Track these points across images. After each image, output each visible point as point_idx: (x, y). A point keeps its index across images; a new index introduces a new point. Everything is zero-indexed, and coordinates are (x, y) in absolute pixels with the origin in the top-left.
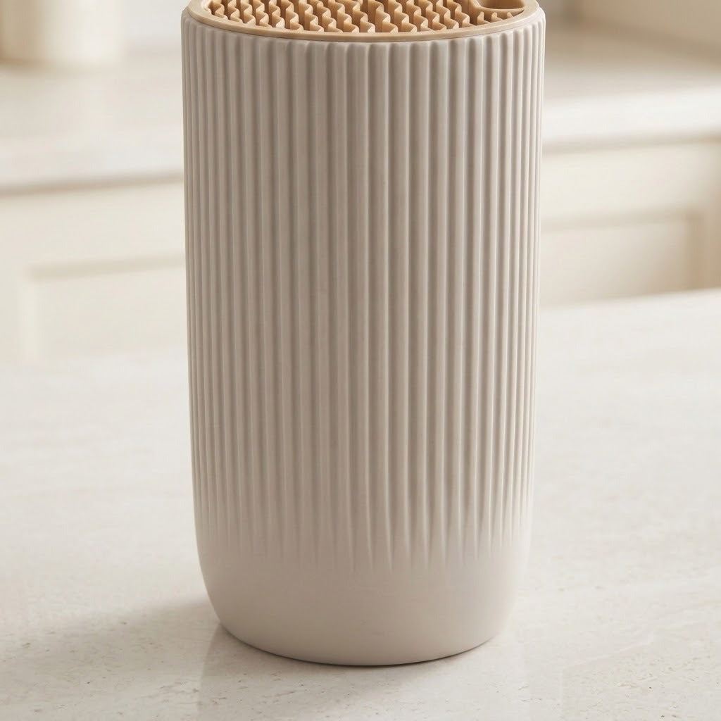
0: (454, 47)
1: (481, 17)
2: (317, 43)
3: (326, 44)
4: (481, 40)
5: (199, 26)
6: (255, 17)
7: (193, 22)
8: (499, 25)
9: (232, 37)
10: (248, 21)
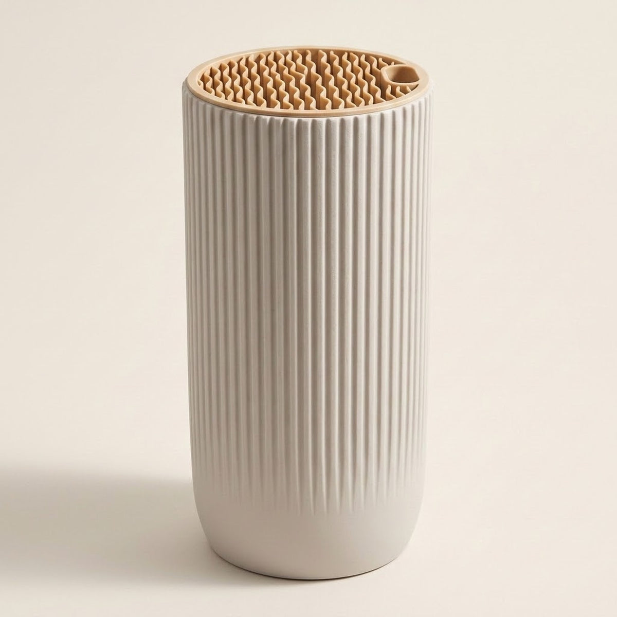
0: (369, 120)
1: (388, 91)
2: (276, 118)
3: (282, 119)
4: (388, 114)
5: (195, 100)
6: (233, 90)
7: (190, 96)
8: (404, 99)
9: (217, 110)
10: (229, 95)
